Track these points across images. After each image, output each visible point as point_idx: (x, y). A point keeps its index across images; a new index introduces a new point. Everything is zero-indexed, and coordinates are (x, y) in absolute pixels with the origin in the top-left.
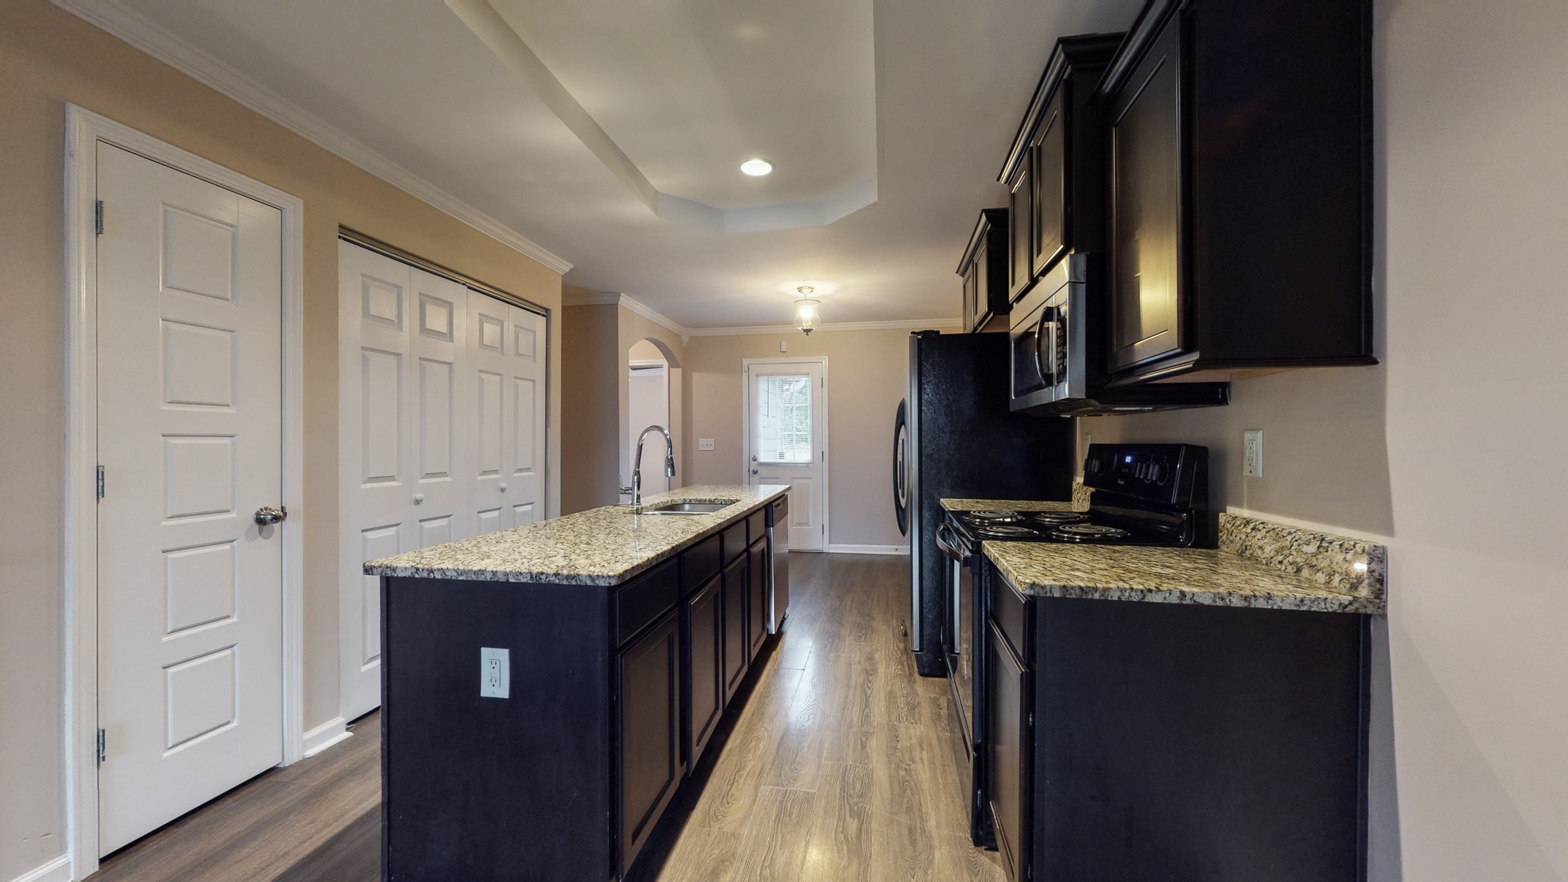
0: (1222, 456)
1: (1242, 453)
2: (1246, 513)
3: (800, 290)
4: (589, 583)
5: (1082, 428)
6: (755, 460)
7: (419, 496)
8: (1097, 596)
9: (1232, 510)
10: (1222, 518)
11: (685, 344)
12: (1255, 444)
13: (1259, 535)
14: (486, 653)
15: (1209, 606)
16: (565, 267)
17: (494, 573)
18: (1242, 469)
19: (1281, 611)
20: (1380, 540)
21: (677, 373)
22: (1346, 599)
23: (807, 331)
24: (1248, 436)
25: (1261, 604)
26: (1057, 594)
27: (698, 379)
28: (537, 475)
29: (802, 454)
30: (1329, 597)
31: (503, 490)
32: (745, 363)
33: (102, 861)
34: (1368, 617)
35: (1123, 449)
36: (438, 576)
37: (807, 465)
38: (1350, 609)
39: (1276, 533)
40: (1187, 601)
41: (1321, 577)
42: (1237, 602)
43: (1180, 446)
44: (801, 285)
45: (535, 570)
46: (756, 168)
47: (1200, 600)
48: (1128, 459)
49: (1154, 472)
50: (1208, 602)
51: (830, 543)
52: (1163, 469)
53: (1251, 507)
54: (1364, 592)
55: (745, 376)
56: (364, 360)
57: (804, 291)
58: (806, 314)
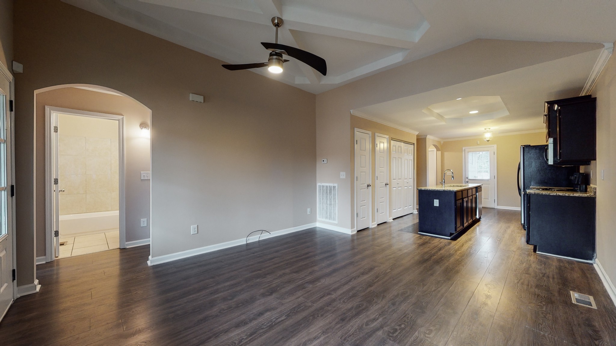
4: (452, 191)
6: (467, 178)
7: (398, 183)
10: (588, 186)
11: (442, 144)
12: (591, 172)
14: (435, 200)
16: (417, 133)
17: (437, 190)
20: (596, 186)
21: (439, 153)
23: (488, 141)
27: (446, 153)
28: (412, 180)
29: (486, 176)
30: (585, 194)
31: (408, 183)
32: (463, 148)
33: (378, 225)
36: (429, 190)
37: (488, 180)
44: (485, 128)
45: (444, 189)
46: (474, 112)
51: (497, 205)
55: (463, 152)
56: (393, 159)
57: (487, 129)
58: (488, 136)
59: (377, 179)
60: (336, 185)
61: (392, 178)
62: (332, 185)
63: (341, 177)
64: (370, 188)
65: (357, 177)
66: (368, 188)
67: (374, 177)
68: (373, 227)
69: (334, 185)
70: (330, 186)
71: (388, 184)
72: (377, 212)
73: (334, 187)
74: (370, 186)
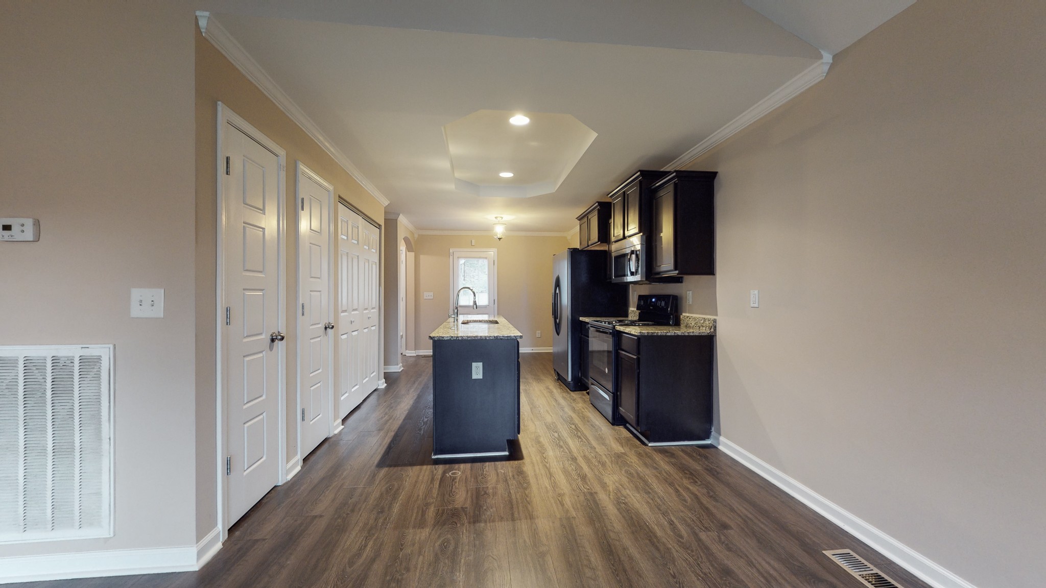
0: (681, 298)
1: (686, 298)
2: (687, 315)
3: (496, 218)
4: (514, 338)
5: (632, 288)
6: (458, 305)
7: (352, 320)
8: (655, 334)
9: (684, 314)
10: (681, 317)
11: (416, 239)
12: (690, 294)
13: (691, 320)
14: (473, 363)
15: (681, 336)
16: (386, 203)
17: (481, 337)
18: (686, 302)
19: (696, 336)
20: (715, 317)
21: (412, 255)
22: (709, 332)
23: (500, 239)
24: (688, 292)
25: (691, 334)
26: (646, 335)
27: (423, 258)
28: (377, 311)
30: (705, 331)
31: (368, 318)
32: (451, 251)
33: (305, 460)
34: (713, 336)
35: (651, 296)
36: (460, 339)
38: (710, 334)
39: (695, 319)
40: (676, 334)
41: (704, 328)
42: (686, 334)
43: (670, 296)
44: (495, 216)
46: (507, 175)
47: (679, 334)
48: (653, 300)
49: (663, 304)
50: (680, 334)
52: (666, 303)
53: (689, 313)
54: (712, 330)
55: (451, 257)
56: (342, 255)
57: (498, 218)
58: (499, 230)
59: (303, 314)
60: (102, 351)
61: (340, 311)
62: (72, 351)
63: (136, 311)
64: (280, 345)
65: (228, 310)
66: (271, 348)
67: (294, 308)
68: (290, 477)
69: (87, 353)
70: (55, 359)
71: (333, 327)
72: (303, 419)
73: (89, 364)
74: (282, 338)
